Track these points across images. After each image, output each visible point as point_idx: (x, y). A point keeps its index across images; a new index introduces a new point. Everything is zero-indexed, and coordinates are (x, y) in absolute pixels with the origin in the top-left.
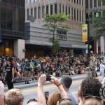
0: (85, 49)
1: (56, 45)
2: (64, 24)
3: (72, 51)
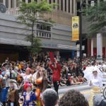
0: (76, 51)
1: (36, 45)
3: (58, 53)
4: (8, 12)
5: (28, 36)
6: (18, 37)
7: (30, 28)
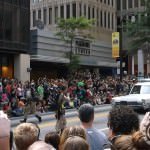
0: (116, 69)
2: (86, 32)
4: (46, 29)
5: (67, 53)
6: (57, 54)
7: (69, 45)
